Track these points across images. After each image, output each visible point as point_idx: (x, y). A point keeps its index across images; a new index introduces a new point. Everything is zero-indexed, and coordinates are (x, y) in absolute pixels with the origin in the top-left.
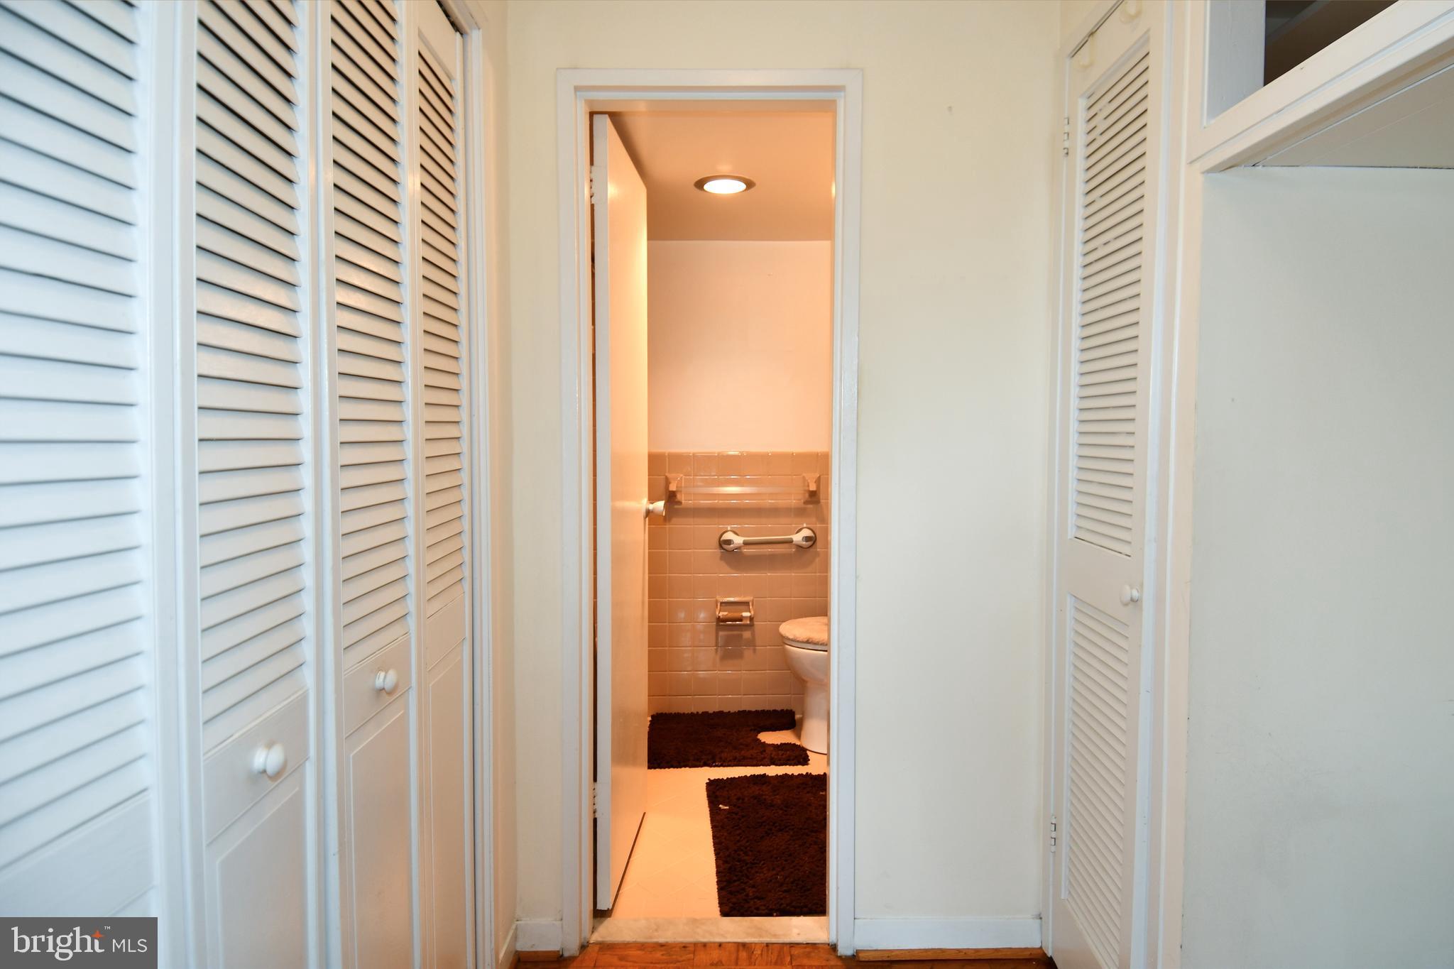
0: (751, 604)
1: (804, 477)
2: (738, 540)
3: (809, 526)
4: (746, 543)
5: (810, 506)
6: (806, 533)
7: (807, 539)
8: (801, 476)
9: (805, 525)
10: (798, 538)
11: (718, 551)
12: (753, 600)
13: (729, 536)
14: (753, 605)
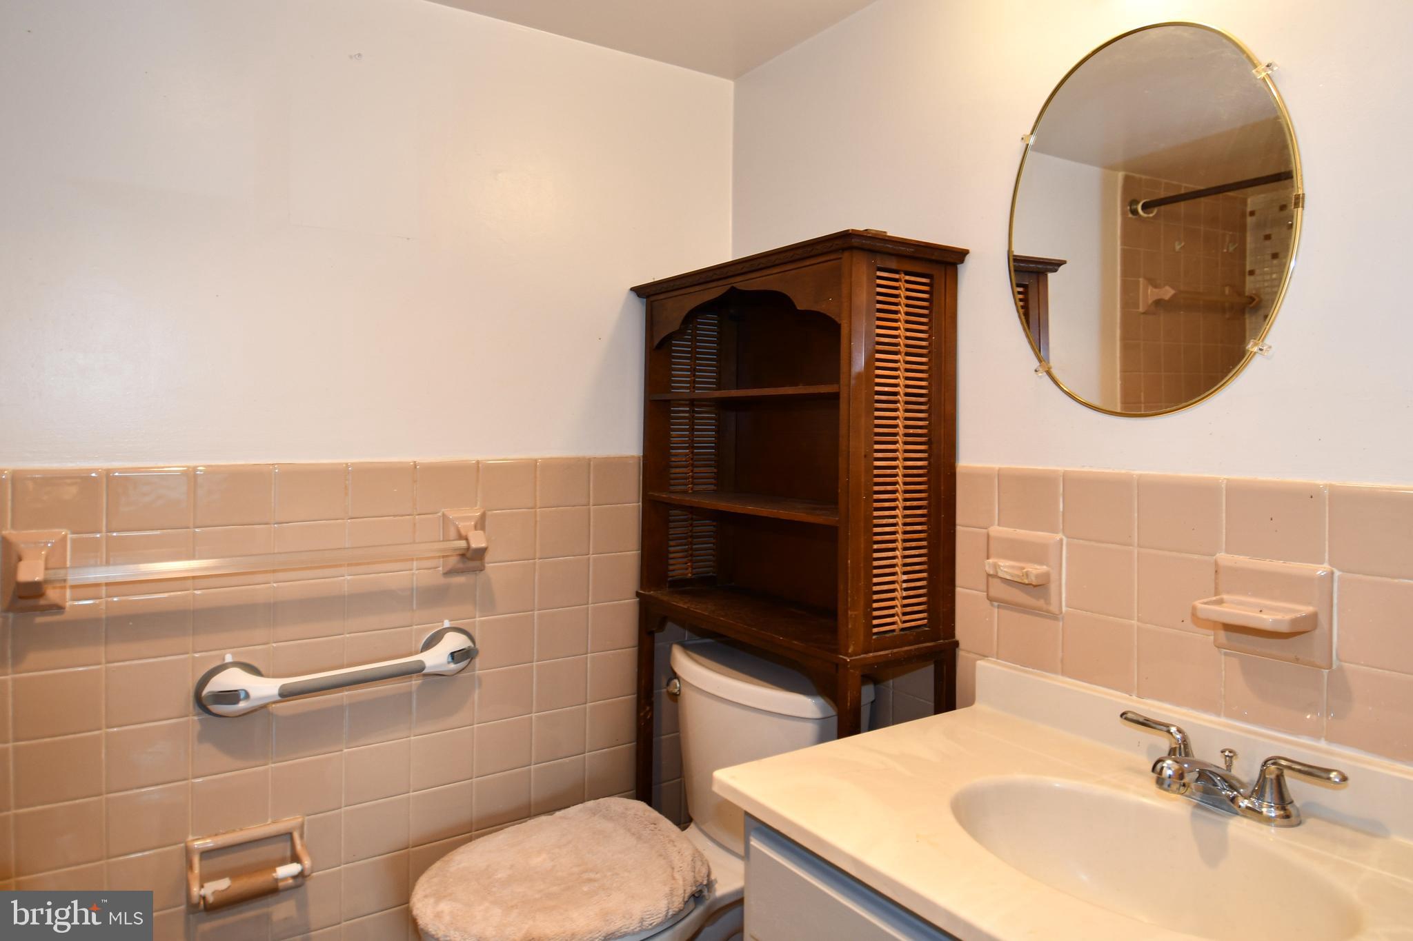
0: (296, 835)
1: (444, 515)
2: (263, 688)
3: (457, 624)
4: (287, 694)
5: (460, 580)
6: (454, 642)
7: (455, 656)
8: (440, 514)
9: (447, 624)
10: (436, 658)
11: (194, 720)
12: (302, 826)
13: (231, 679)
14: (302, 836)
